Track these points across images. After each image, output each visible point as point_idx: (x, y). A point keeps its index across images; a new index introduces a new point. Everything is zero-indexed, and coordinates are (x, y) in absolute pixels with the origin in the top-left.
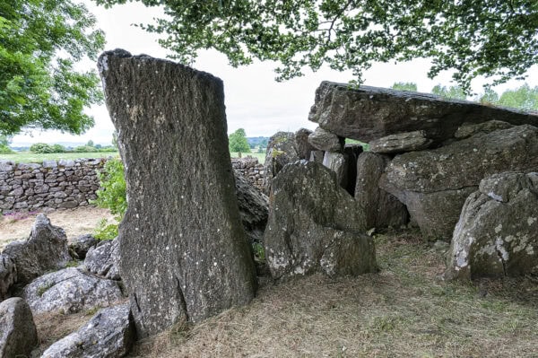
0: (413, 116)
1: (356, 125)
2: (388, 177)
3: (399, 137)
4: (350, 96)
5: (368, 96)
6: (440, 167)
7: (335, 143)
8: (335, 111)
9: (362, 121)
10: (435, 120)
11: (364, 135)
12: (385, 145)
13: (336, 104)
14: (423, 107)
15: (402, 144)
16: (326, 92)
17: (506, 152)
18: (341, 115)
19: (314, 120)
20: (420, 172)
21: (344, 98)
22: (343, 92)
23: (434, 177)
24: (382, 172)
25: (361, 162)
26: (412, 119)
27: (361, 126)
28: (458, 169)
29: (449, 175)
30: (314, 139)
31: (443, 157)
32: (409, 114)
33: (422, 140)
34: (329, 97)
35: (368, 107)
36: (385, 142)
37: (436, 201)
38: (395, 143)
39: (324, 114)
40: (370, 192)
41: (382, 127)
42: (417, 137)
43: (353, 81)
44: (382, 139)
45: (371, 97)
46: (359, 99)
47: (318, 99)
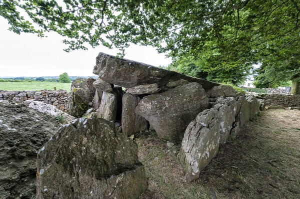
0: (151, 76)
1: (121, 79)
2: (141, 108)
3: (145, 87)
4: (118, 62)
5: (128, 63)
6: (167, 104)
7: (109, 88)
8: (109, 70)
9: (125, 77)
10: (160, 78)
11: (125, 84)
12: (138, 91)
13: (109, 66)
14: (156, 71)
15: (147, 91)
16: (102, 59)
17: (192, 95)
18: (112, 73)
19: (96, 74)
20: (158, 106)
21: (114, 63)
22: (113, 60)
23: (164, 108)
24: (137, 105)
25: (125, 99)
26: (151, 77)
27: (124, 80)
28: (174, 104)
29: (170, 107)
30: (96, 85)
31: (168, 98)
32: (150, 75)
33: (157, 89)
34: (104, 62)
35: (128, 69)
36: (138, 89)
37: (165, 121)
38: (143, 90)
39: (102, 71)
40: (130, 115)
41: (136, 81)
42: (154, 87)
43: (120, 54)
44: (136, 87)
45: (130, 64)
46: (123, 64)
47: (98, 62)
